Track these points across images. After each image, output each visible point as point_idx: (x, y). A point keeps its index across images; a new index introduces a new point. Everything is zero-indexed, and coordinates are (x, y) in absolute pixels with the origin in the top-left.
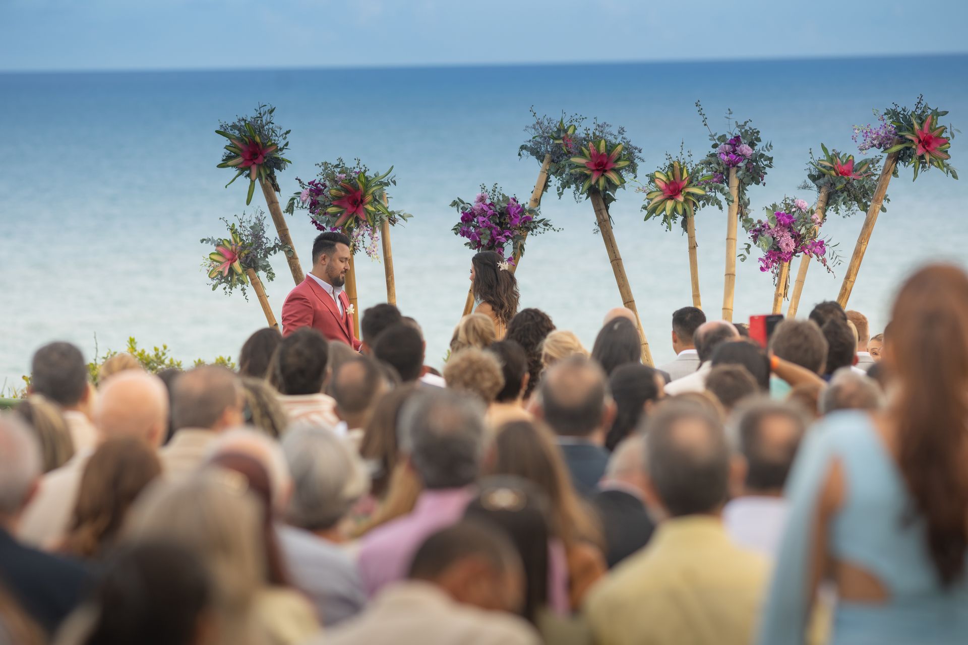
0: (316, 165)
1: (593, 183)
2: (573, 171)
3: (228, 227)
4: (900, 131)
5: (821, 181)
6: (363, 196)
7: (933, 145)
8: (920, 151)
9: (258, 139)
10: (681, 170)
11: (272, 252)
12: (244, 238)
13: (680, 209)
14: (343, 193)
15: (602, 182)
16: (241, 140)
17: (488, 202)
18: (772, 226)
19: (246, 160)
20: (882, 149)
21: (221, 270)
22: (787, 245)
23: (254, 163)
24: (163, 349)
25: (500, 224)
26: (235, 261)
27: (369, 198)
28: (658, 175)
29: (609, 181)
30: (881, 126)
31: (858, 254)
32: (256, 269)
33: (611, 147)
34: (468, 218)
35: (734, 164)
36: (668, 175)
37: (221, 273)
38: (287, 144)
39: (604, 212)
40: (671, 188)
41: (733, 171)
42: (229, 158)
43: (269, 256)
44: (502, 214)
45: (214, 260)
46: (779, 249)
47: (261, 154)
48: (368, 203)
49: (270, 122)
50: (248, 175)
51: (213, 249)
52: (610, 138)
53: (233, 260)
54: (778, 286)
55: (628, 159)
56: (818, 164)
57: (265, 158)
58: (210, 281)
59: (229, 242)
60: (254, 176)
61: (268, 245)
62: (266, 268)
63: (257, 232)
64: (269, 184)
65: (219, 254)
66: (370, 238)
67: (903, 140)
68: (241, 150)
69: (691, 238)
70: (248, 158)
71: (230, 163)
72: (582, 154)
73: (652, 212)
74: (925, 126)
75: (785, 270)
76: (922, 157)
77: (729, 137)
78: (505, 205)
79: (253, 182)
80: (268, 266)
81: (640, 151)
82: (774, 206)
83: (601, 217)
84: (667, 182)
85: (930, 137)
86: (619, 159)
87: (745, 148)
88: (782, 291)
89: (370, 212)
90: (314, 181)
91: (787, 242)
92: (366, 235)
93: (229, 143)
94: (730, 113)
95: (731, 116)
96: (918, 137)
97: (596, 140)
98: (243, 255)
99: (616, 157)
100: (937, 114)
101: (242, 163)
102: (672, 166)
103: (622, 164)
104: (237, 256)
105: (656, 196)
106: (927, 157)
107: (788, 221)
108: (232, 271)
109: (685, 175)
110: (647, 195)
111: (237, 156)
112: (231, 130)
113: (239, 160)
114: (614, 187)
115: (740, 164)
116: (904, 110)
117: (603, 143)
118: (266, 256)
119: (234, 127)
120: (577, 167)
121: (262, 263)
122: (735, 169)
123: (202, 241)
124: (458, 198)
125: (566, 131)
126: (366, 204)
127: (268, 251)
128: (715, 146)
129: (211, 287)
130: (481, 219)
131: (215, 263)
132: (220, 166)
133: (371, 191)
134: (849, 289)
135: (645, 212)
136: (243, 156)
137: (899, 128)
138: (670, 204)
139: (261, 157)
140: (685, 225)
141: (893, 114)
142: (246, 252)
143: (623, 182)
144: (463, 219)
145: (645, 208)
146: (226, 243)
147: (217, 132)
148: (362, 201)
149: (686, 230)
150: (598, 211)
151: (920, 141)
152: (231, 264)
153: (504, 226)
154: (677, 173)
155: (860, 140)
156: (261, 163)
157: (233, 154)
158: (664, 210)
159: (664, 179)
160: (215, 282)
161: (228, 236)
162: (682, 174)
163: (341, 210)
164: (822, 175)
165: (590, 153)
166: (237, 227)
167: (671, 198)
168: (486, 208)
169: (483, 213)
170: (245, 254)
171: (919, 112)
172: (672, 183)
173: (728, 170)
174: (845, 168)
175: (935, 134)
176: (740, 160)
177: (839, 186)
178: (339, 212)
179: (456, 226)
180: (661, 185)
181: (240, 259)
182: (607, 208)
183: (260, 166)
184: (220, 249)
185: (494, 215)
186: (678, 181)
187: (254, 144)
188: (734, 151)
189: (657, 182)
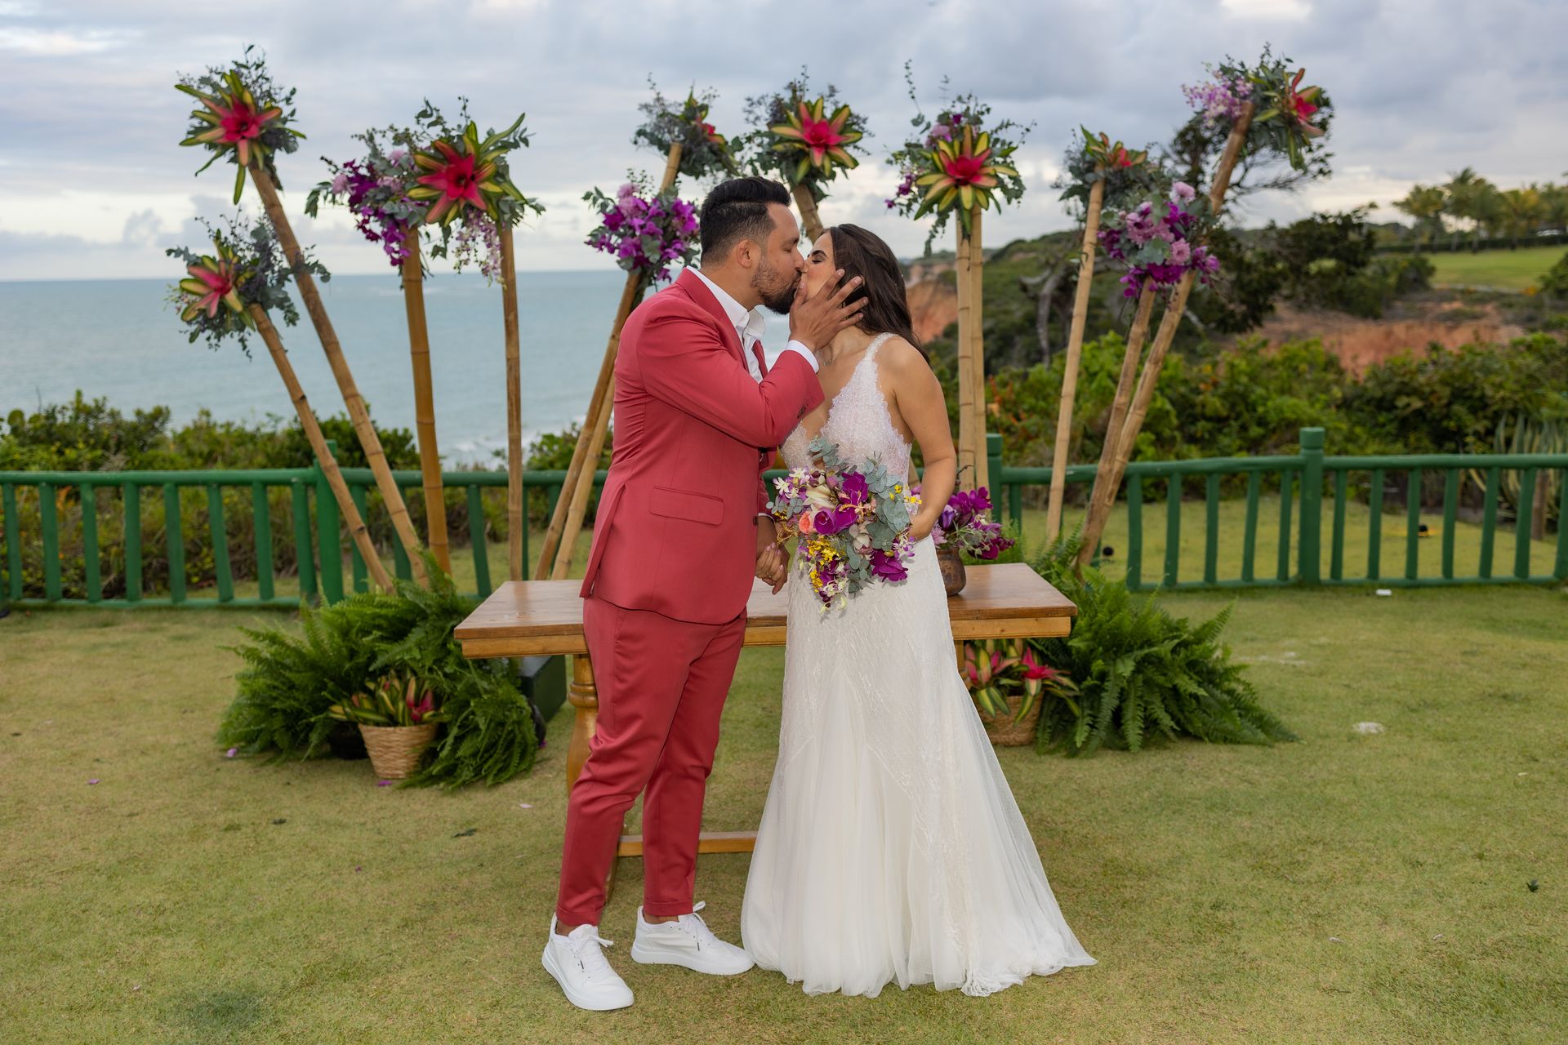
3: (210, 234)
9: (247, 99)
11: (291, 277)
12: (240, 254)
16: (220, 101)
17: (637, 197)
19: (228, 132)
21: (203, 306)
23: (243, 138)
26: (228, 291)
27: (489, 170)
32: (265, 307)
34: (614, 220)
37: (203, 312)
38: (293, 113)
42: (199, 130)
43: (286, 283)
45: (189, 292)
47: (254, 122)
50: (233, 160)
51: (186, 270)
53: (223, 291)
57: (261, 129)
58: (184, 326)
59: (213, 260)
60: (245, 157)
62: (284, 303)
63: (265, 242)
64: (266, 176)
65: (197, 280)
68: (220, 117)
70: (232, 130)
71: (204, 136)
79: (241, 172)
80: (287, 299)
86: (844, 130)
90: (353, 162)
92: (479, 239)
93: (200, 106)
98: (242, 280)
99: (840, 127)
101: (222, 137)
103: (852, 136)
104: (230, 284)
108: (223, 308)
109: (979, 147)
111: (212, 126)
112: (199, 85)
113: (217, 133)
119: (205, 81)
120: (782, 141)
121: (275, 295)
123: (169, 252)
127: (282, 277)
129: (188, 336)
131: (191, 296)
132: (183, 143)
133: (489, 159)
136: (224, 125)
138: (966, 192)
139: (254, 128)
142: (247, 275)
144: (603, 222)
146: (207, 262)
147: (177, 87)
148: (474, 176)
152: (222, 297)
154: (968, 143)
156: (254, 137)
157: (205, 124)
159: (949, 153)
160: (194, 327)
161: (213, 252)
162: (974, 146)
163: (434, 193)
165: (802, 121)
166: (226, 233)
167: (965, 182)
170: (245, 280)
172: (960, 160)
179: (594, 233)
181: (236, 287)
183: (252, 141)
184: (197, 272)
187: (241, 107)
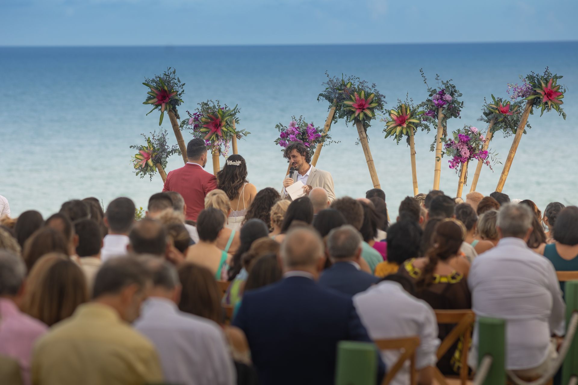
0: (198, 104)
1: (356, 116)
2: (345, 109)
3: (146, 139)
4: (535, 88)
5: (490, 116)
6: (220, 122)
7: (553, 96)
8: (544, 100)
9: (166, 88)
10: (406, 109)
11: (171, 154)
12: (155, 146)
13: (404, 131)
14: (209, 120)
15: (361, 115)
16: (157, 89)
17: (296, 126)
18: (456, 142)
19: (159, 100)
20: (524, 98)
21: (141, 164)
22: (465, 153)
23: (164, 102)
24: (140, 209)
25: (303, 139)
26: (149, 159)
27: (224, 123)
28: (392, 112)
29: (366, 115)
30: (524, 84)
31: (510, 159)
32: (162, 164)
33: (368, 95)
34: (284, 135)
35: (441, 106)
36: (398, 112)
37: (141, 166)
38: (183, 91)
39: (364, 133)
40: (400, 119)
41: (441, 109)
42: (149, 99)
43: (169, 156)
44: (304, 134)
45: (138, 159)
46: (460, 156)
47: (168, 97)
48: (223, 126)
49: (174, 79)
50: (160, 110)
51: (137, 152)
52: (367, 90)
53: (148, 159)
54: (460, 177)
55: (377, 102)
56: (489, 106)
57: (170, 99)
58: (134, 170)
60: (163, 109)
61: (168, 150)
63: (162, 142)
64: (173, 114)
65: (140, 154)
66: (224, 146)
67: (535, 93)
68: (156, 94)
69: (412, 148)
70: (160, 99)
71: (150, 102)
72: (351, 99)
73: (389, 133)
74: (549, 85)
75: (465, 168)
76: (546, 103)
77: (438, 90)
78: (305, 128)
79: (162, 113)
81: (384, 97)
82: (459, 130)
83: (362, 136)
84: (398, 116)
85: (552, 91)
86: (372, 102)
87: (448, 97)
88: (463, 180)
89: (224, 131)
90: (197, 113)
91: (465, 152)
93: (150, 90)
94: (438, 76)
95: (438, 78)
96: (544, 91)
97: (359, 91)
98: (154, 156)
99: (370, 101)
100: (556, 77)
101: (157, 102)
102: (401, 106)
103: (373, 105)
104: (150, 156)
105: (392, 124)
106: (549, 103)
107: (466, 139)
108: (147, 165)
109: (408, 112)
110: (386, 123)
111: (154, 97)
112: (152, 83)
113: (155, 100)
114: (369, 118)
115: (445, 106)
116: (537, 76)
117: (363, 93)
118: (167, 156)
119: (153, 81)
120: (348, 106)
121: (164, 160)
122: (441, 108)
123: (131, 147)
124: (280, 124)
125: (345, 86)
126: (222, 127)
127: (168, 153)
128: (431, 95)
129: (135, 174)
130: (291, 136)
131: (138, 160)
132: (144, 103)
133: (225, 119)
134: (504, 179)
135: (385, 133)
136: (157, 98)
137: (534, 86)
138: (399, 129)
139: (167, 99)
140: (409, 141)
141: (531, 78)
142: (155, 154)
143: (374, 116)
144: (281, 136)
145: (385, 130)
146: (145, 148)
147: (143, 84)
148: (220, 125)
149: (409, 144)
150: (360, 133)
151: (545, 94)
152: (147, 161)
153: (305, 140)
154: (404, 110)
155: (511, 92)
156: (167, 102)
157: (152, 97)
158: (395, 132)
159: (396, 114)
160: (137, 171)
161: (146, 144)
162: (407, 112)
163: (208, 130)
164: (491, 113)
165: (355, 99)
166: (151, 139)
167: (400, 125)
168: (294, 130)
169: (293, 133)
170: (155, 155)
171: (546, 76)
172: (401, 116)
173: (438, 109)
174: (504, 109)
175: (555, 90)
176: (444, 104)
177: (500, 119)
178: (207, 131)
179: (277, 140)
180: (395, 118)
181: (152, 158)
182: (366, 131)
183: (167, 103)
184: (141, 152)
185: (299, 134)
186: (404, 115)
187: (164, 91)
188: (442, 98)
189: (392, 116)
